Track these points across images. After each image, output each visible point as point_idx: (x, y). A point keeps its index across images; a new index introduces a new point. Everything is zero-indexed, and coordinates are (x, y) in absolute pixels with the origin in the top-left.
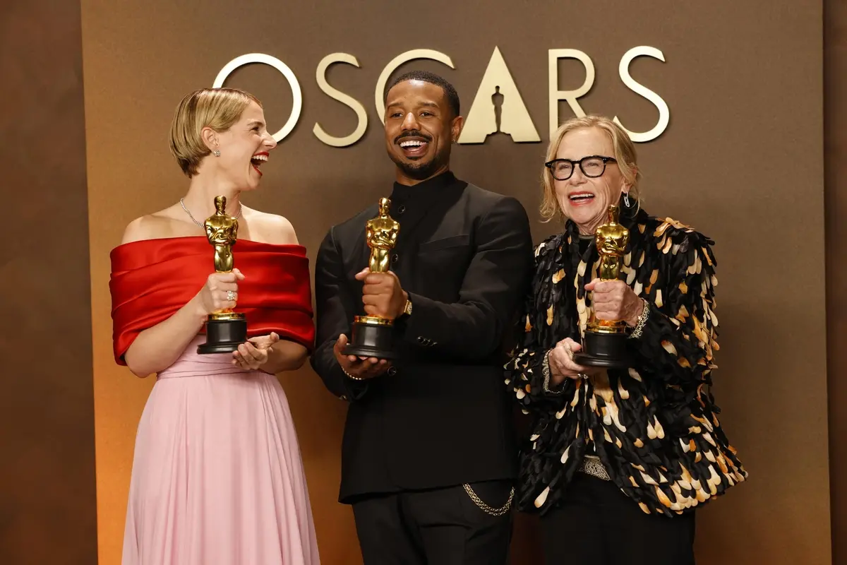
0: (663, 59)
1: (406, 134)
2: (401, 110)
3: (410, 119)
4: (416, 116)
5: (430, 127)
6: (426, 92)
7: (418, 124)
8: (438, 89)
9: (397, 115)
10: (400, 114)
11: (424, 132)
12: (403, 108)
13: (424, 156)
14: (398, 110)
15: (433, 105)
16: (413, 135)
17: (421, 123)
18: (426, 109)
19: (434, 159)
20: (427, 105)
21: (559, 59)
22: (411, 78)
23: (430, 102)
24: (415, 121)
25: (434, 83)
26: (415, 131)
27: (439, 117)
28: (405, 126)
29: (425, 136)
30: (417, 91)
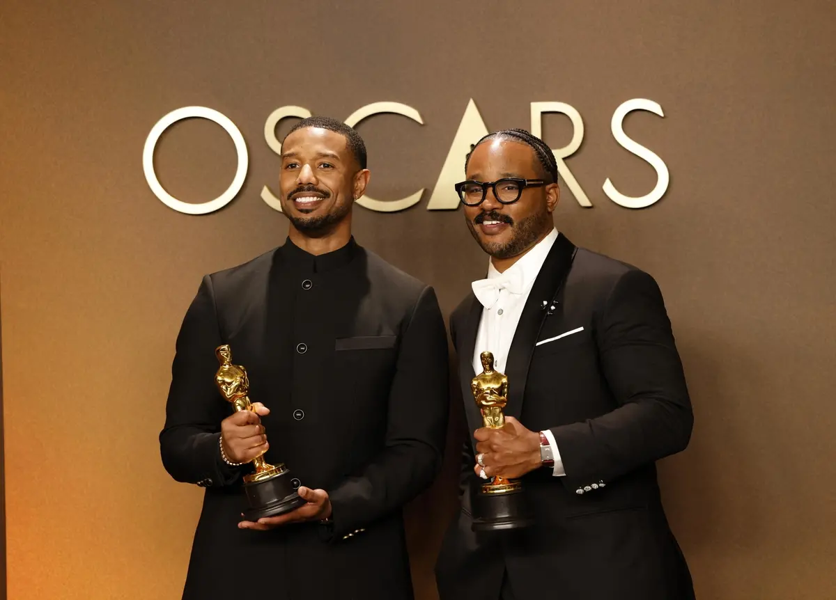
0: (661, 114)
1: (300, 189)
2: (297, 161)
3: (306, 172)
4: (313, 168)
5: (329, 181)
6: (326, 141)
7: (316, 178)
8: (341, 138)
9: (293, 166)
10: (296, 164)
11: (321, 186)
12: (299, 159)
13: (315, 209)
14: (294, 160)
15: (333, 156)
16: (309, 190)
17: (318, 177)
18: (326, 160)
19: (328, 216)
20: (326, 156)
21: (543, 113)
22: (310, 125)
23: (330, 152)
24: (311, 173)
25: (335, 131)
26: (311, 186)
27: (340, 170)
28: (300, 180)
29: (322, 191)
30: (316, 140)
